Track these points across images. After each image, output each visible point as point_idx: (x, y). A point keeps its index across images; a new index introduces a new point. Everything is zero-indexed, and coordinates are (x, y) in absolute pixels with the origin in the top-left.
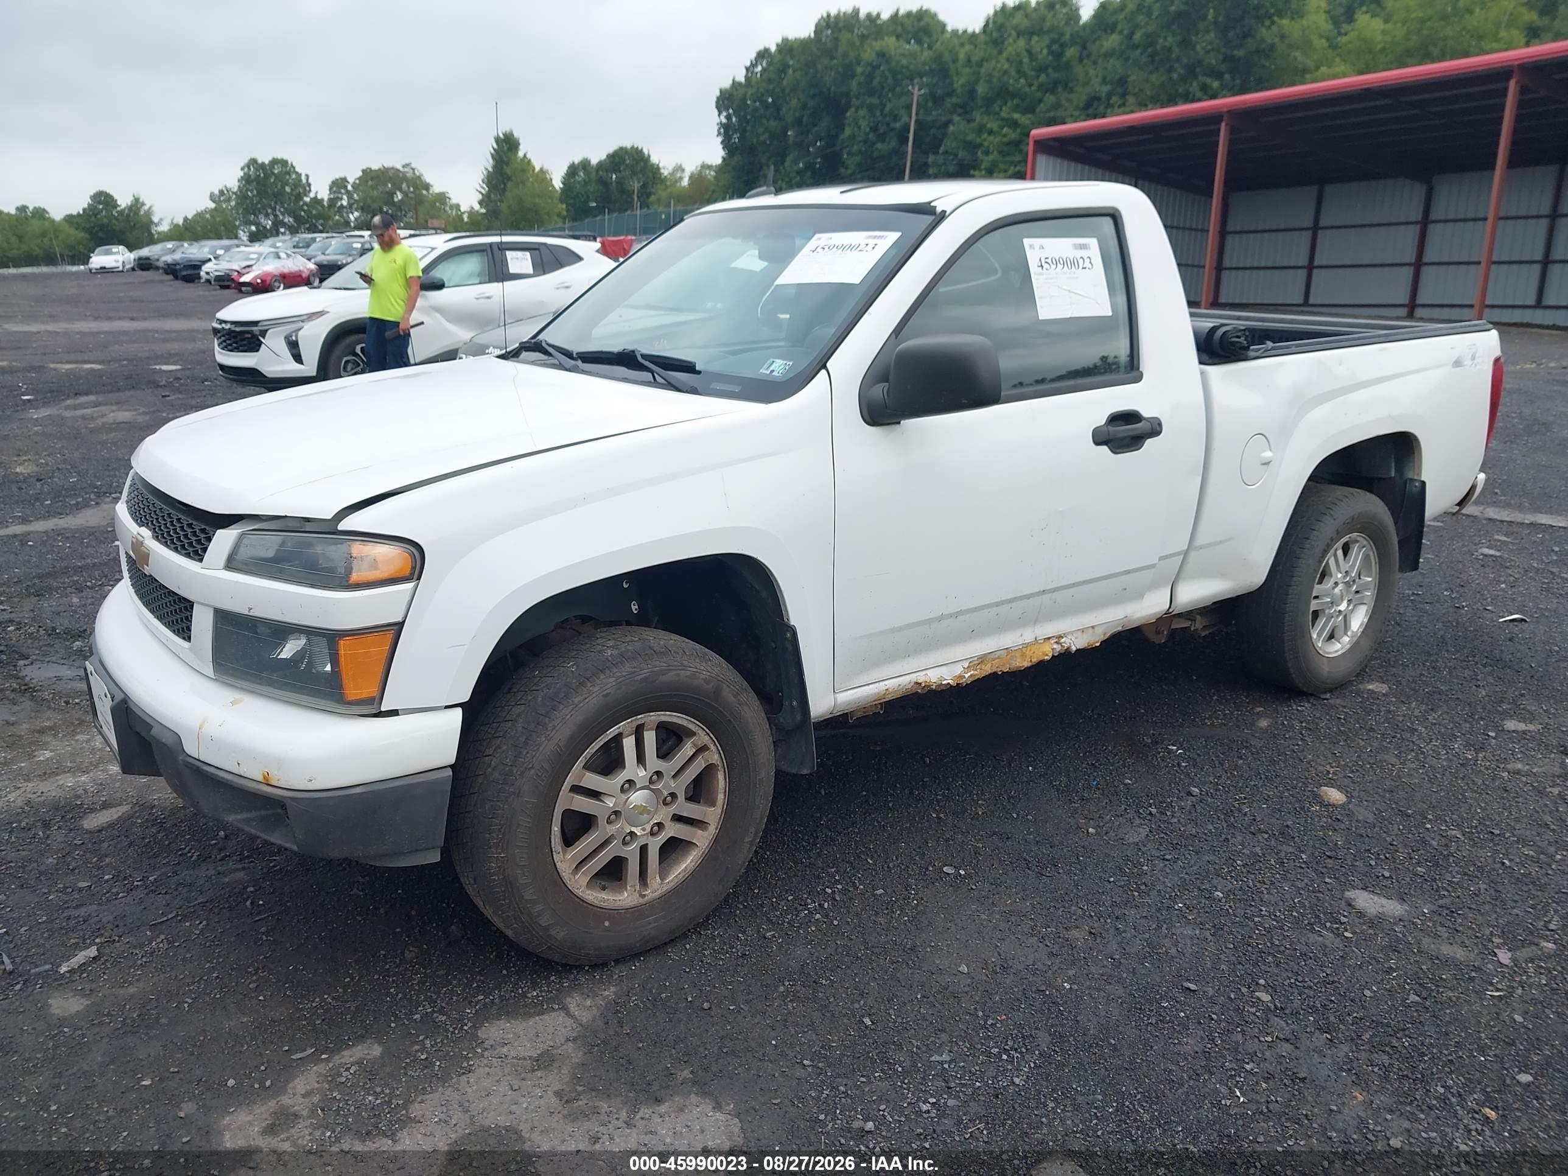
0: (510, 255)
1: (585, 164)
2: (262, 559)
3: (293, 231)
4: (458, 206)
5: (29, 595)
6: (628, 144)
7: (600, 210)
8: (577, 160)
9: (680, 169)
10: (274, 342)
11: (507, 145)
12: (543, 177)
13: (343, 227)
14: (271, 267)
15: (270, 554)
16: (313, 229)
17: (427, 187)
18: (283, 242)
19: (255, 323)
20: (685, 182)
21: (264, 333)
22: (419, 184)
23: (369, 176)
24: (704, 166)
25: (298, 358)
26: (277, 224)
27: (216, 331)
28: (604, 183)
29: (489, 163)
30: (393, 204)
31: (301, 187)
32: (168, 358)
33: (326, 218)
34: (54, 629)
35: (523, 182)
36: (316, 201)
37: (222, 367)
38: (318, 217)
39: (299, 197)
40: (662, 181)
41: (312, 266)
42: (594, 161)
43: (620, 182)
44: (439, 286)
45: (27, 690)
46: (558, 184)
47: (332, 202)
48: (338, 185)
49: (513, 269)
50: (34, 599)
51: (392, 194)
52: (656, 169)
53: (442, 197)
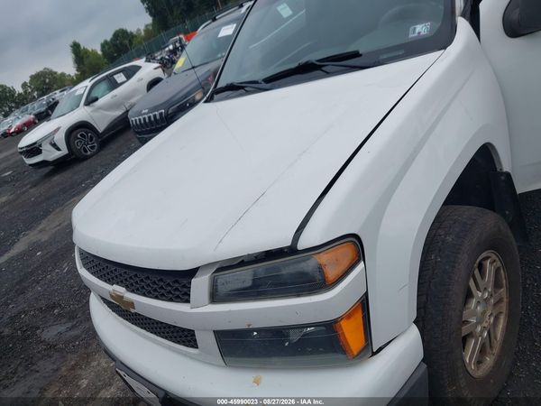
0: (115, 77)
1: (106, 42)
2: (244, 289)
3: (17, 108)
4: (69, 75)
5: (19, 295)
6: (117, 29)
7: (119, 55)
8: (102, 41)
9: (139, 30)
10: (46, 147)
11: (76, 48)
12: (94, 53)
13: (34, 99)
14: (18, 123)
15: (249, 283)
16: (24, 104)
17: (56, 73)
18: (17, 113)
19: (35, 143)
20: (143, 33)
21: (40, 146)
22: (52, 73)
23: (33, 78)
24: (147, 26)
25: (58, 149)
26: (10, 108)
27: (21, 153)
28: (115, 45)
29: (73, 55)
30: (47, 84)
31: (12, 92)
32: (5, 170)
33: (26, 99)
34: (41, 308)
35: (88, 57)
36: (20, 94)
37: (30, 165)
38: (23, 100)
39: (13, 96)
40: (136, 36)
41: (32, 116)
42: (109, 39)
43: (121, 43)
44: (97, 99)
45: (51, 347)
46: (100, 52)
47: (25, 92)
48: (24, 85)
49: (119, 81)
50: (22, 296)
51: (45, 81)
52: (131, 33)
53: (63, 74)
